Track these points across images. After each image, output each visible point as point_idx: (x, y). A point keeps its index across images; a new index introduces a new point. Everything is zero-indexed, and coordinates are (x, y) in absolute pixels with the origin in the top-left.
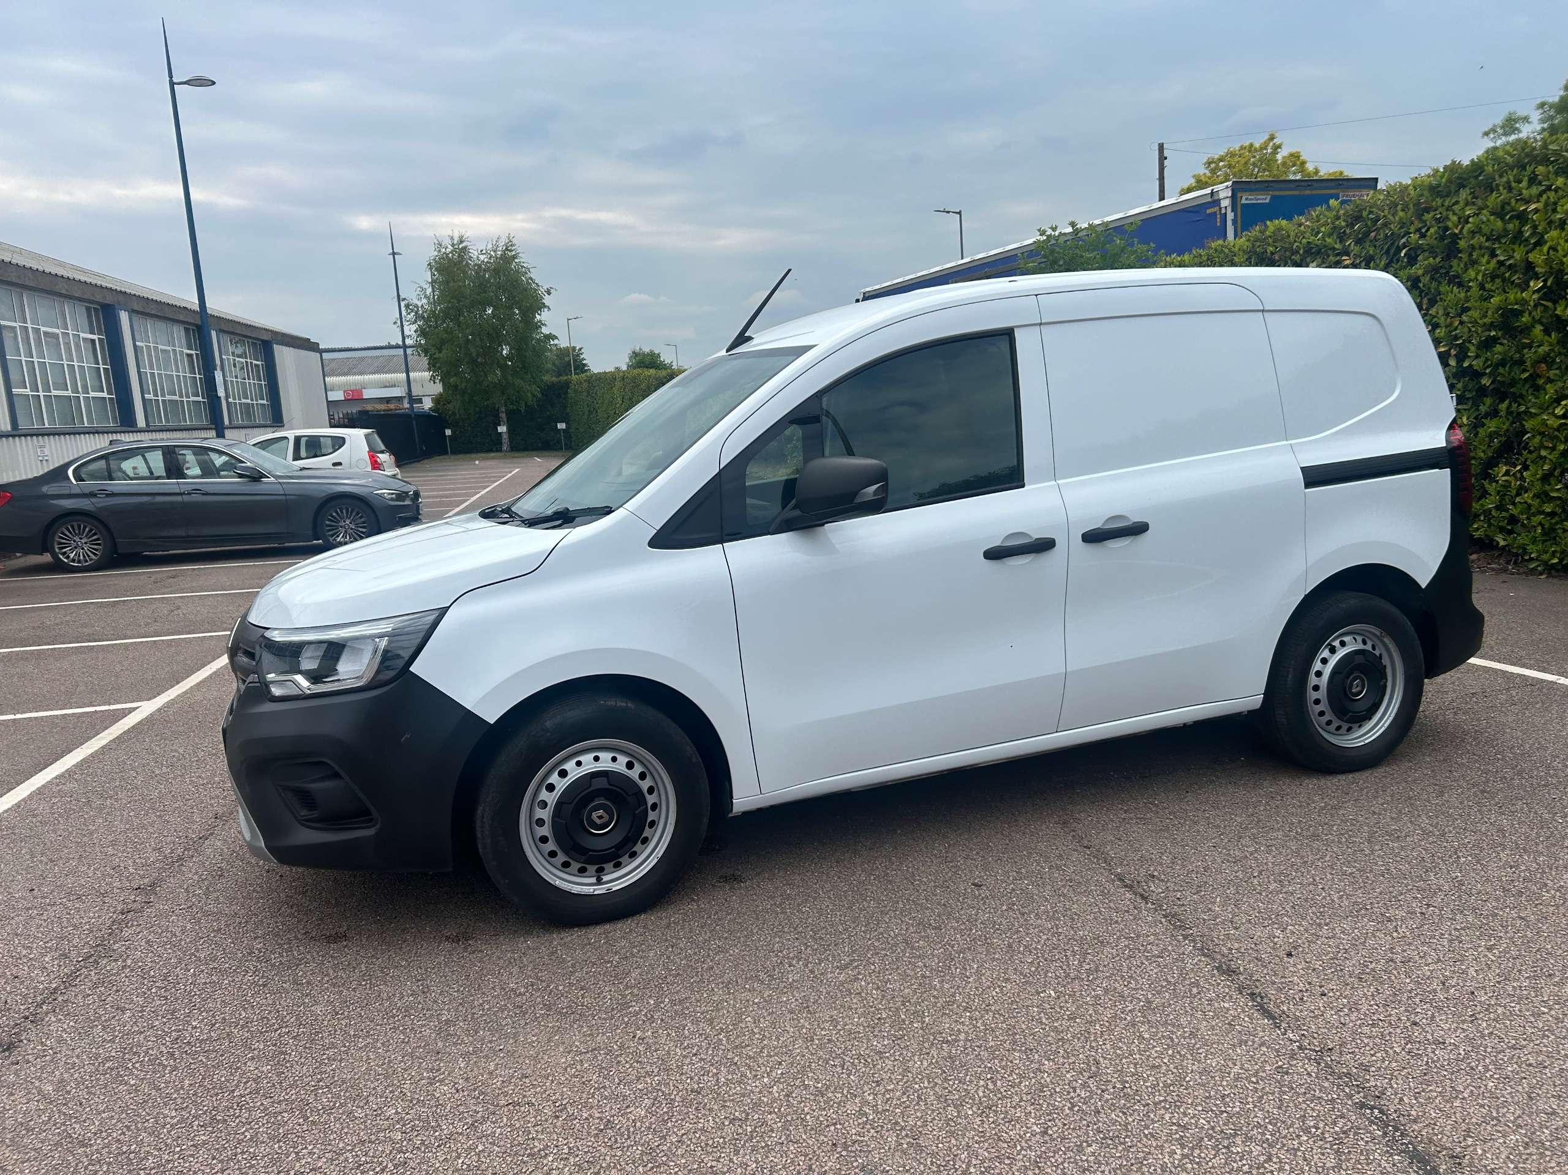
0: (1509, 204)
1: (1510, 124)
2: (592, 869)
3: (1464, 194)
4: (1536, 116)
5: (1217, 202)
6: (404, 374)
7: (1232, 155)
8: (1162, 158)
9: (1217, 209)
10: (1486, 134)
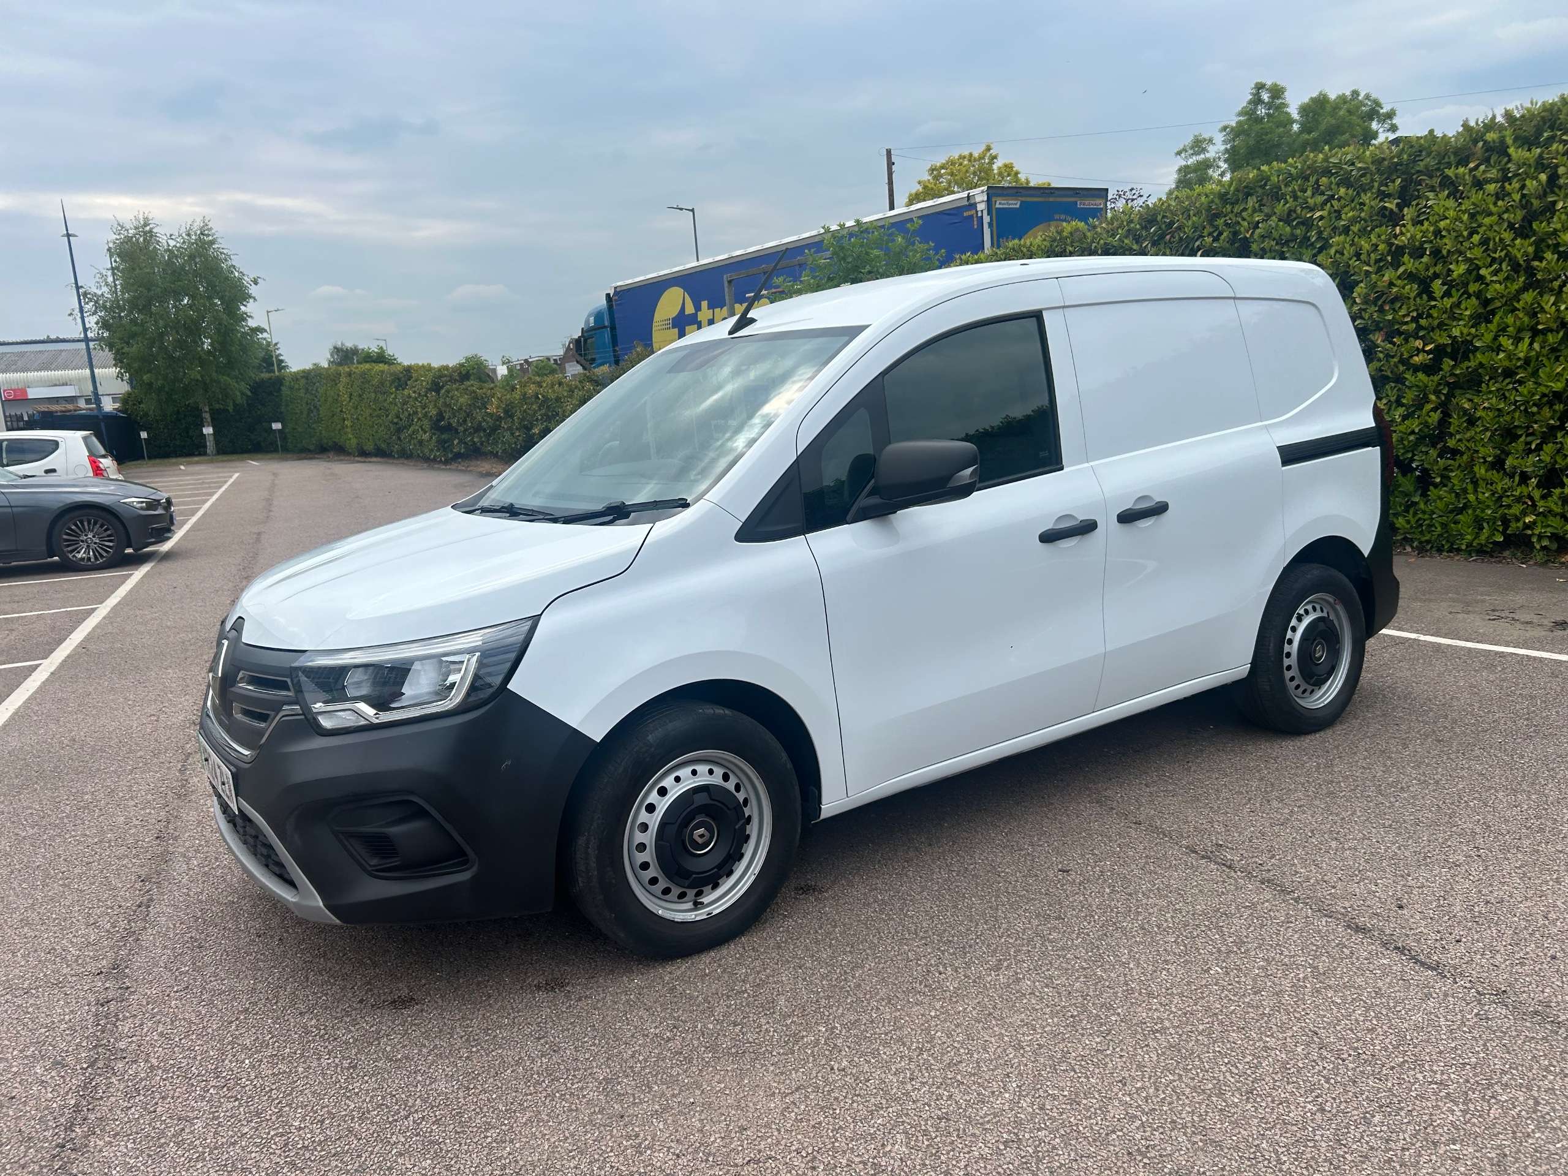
0: (1295, 211)
1: (1199, 145)
2: (691, 893)
3: (1251, 202)
4: (1219, 138)
5: (973, 206)
6: (88, 371)
7: (953, 163)
8: (890, 164)
9: (973, 212)
10: (1179, 153)
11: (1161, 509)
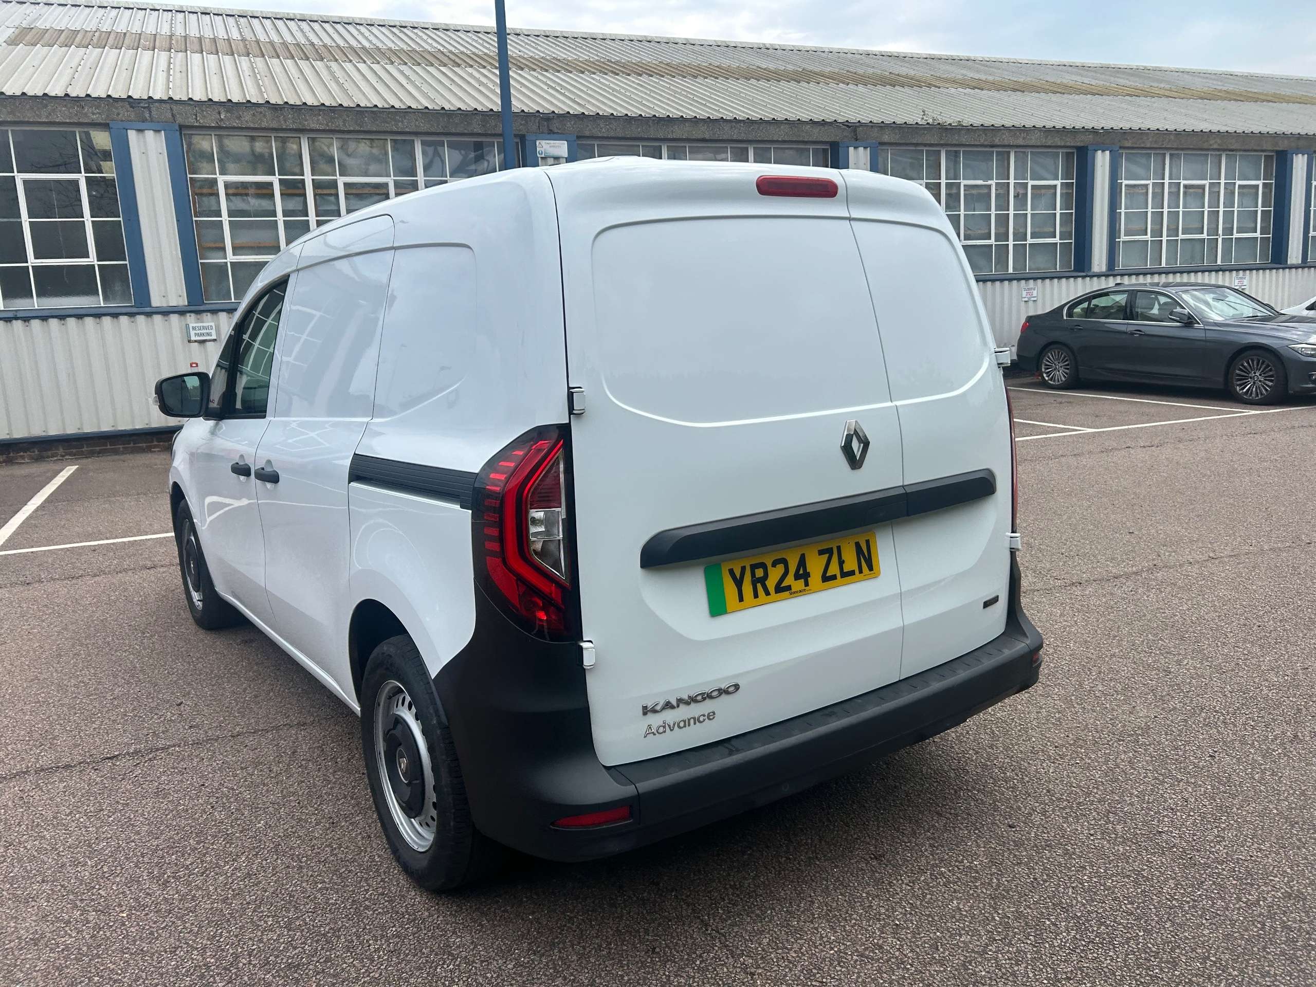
11: (275, 478)
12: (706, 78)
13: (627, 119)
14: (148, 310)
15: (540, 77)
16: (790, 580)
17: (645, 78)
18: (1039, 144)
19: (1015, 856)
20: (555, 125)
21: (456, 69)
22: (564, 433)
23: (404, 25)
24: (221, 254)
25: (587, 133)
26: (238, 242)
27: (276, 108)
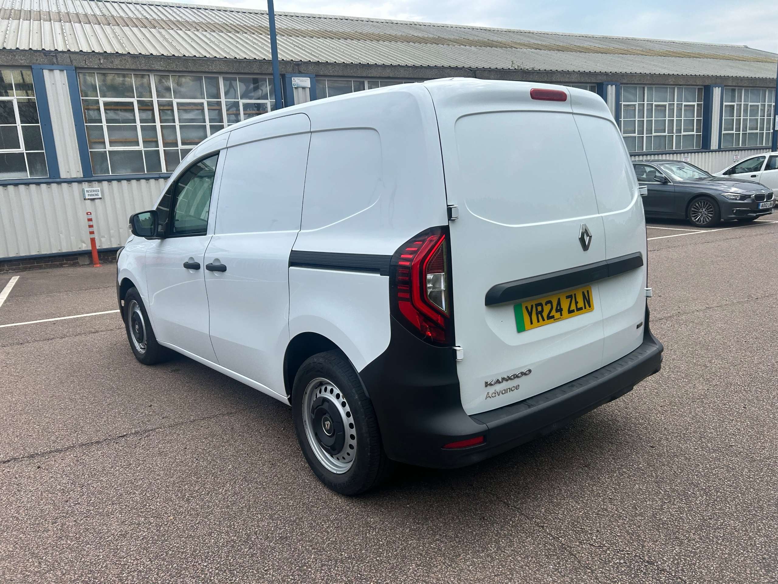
11: (222, 269)
12: (385, 41)
13: (344, 65)
14: (58, 180)
15: (288, 40)
16: (553, 313)
17: (349, 41)
18: (577, 81)
19: (660, 461)
20: (302, 69)
21: (237, 34)
22: (445, 231)
23: (199, 7)
24: (102, 146)
25: (322, 73)
26: (113, 138)
27: (134, 57)
